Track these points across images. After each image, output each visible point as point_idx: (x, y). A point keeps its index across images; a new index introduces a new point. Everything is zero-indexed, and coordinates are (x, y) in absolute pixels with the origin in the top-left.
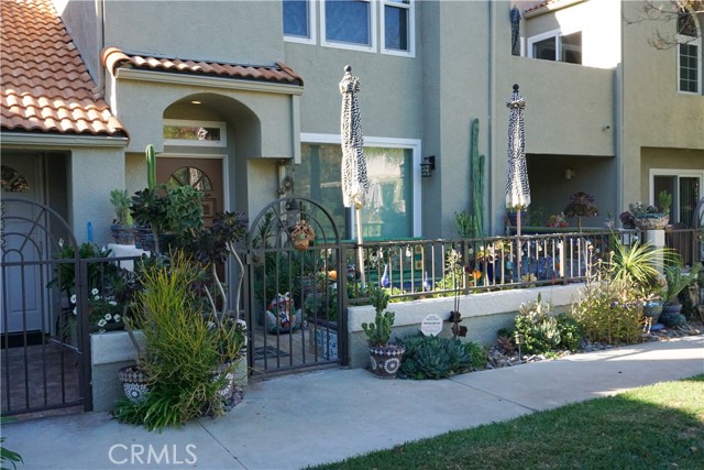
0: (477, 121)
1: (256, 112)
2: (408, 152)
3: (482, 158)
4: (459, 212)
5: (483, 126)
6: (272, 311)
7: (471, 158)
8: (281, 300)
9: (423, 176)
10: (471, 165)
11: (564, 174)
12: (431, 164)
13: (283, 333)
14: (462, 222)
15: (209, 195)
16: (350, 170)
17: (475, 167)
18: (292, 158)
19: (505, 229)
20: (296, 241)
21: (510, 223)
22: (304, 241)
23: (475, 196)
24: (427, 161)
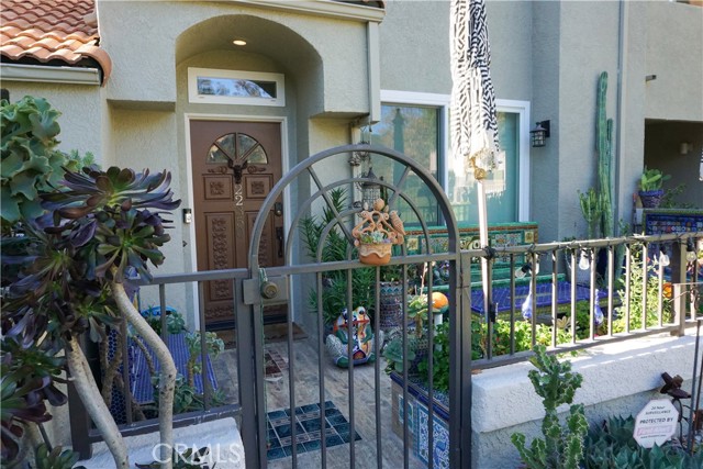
0: (605, 75)
1: (316, 46)
2: (513, 118)
3: (609, 122)
4: (583, 191)
5: (611, 82)
6: (337, 335)
7: (597, 122)
9: (533, 146)
10: (596, 131)
11: (679, 150)
12: (544, 131)
13: (357, 365)
14: (589, 203)
15: (264, 170)
16: (468, 109)
17: (602, 133)
18: (368, 114)
19: (634, 211)
20: (364, 248)
21: (641, 204)
22: (380, 248)
23: (601, 170)
24: (540, 127)
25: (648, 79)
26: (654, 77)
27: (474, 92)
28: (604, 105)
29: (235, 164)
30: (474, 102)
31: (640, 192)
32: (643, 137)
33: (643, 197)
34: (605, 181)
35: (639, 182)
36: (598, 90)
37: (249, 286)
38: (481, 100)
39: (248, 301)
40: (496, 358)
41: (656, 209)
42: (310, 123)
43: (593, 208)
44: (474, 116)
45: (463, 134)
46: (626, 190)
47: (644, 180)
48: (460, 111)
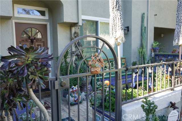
0: (144, 14)
3: (145, 27)
4: (139, 47)
5: (146, 16)
7: (142, 27)
8: (74, 89)
9: (124, 34)
10: (142, 30)
11: (161, 36)
14: (140, 51)
15: (41, 40)
16: (115, 23)
17: (143, 31)
18: (78, 23)
19: (151, 53)
20: (92, 68)
21: (153, 51)
22: (98, 68)
23: (143, 41)
24: (126, 29)
25: (155, 15)
26: (156, 15)
27: (117, 18)
28: (144, 23)
29: (31, 38)
30: (117, 22)
31: (153, 48)
32: (154, 32)
33: (154, 49)
34: (144, 45)
35: (153, 45)
36: (142, 18)
37: (57, 83)
38: (120, 21)
39: (56, 88)
40: (128, 101)
41: (157, 53)
42: (58, 25)
43: (141, 53)
44: (117, 26)
45: (114, 31)
46: (149, 47)
47: (154, 45)
48: (113, 24)
